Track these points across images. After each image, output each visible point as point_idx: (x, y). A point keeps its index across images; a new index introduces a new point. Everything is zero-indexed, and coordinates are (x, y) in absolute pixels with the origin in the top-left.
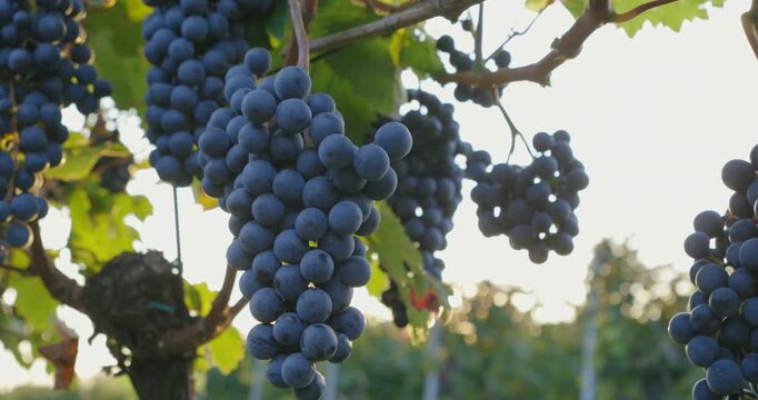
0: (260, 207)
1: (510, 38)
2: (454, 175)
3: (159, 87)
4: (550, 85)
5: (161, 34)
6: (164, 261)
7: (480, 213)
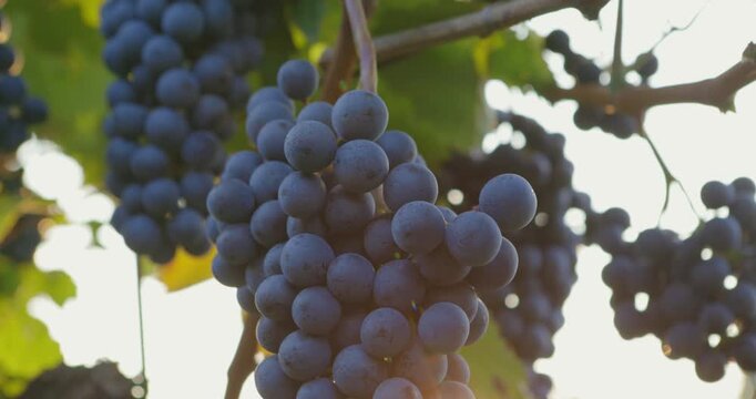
0: (304, 308)
1: (665, 35)
2: (566, 242)
3: (128, 111)
4: (733, 109)
5: (130, 30)
6: (120, 378)
7: (615, 303)
